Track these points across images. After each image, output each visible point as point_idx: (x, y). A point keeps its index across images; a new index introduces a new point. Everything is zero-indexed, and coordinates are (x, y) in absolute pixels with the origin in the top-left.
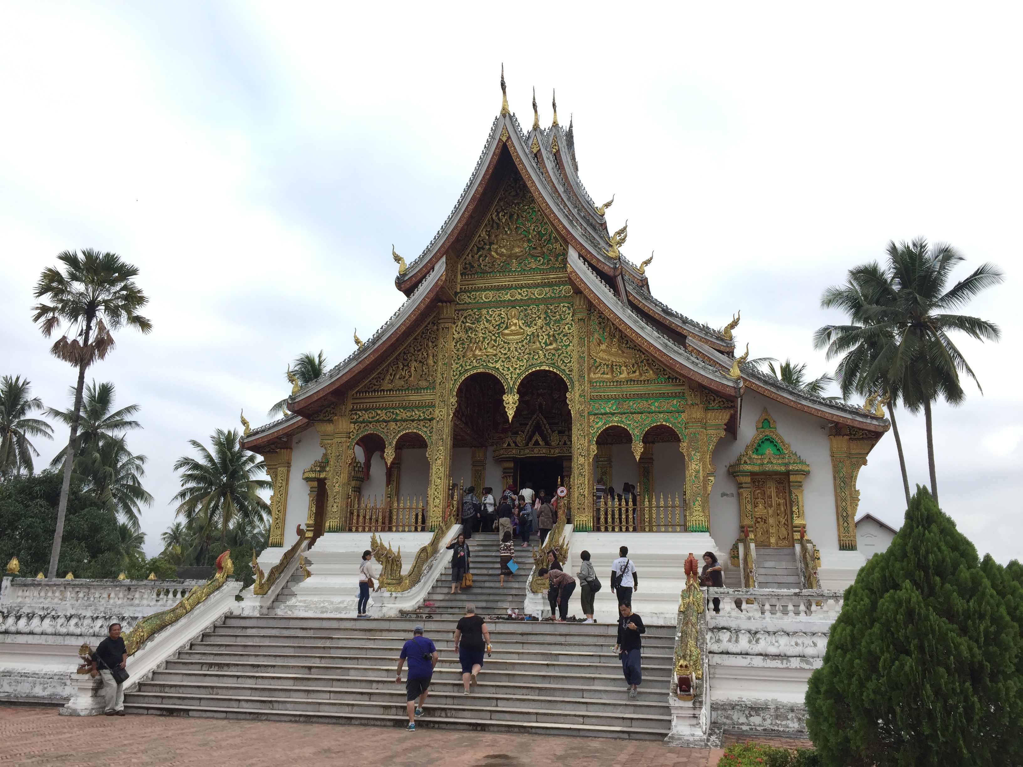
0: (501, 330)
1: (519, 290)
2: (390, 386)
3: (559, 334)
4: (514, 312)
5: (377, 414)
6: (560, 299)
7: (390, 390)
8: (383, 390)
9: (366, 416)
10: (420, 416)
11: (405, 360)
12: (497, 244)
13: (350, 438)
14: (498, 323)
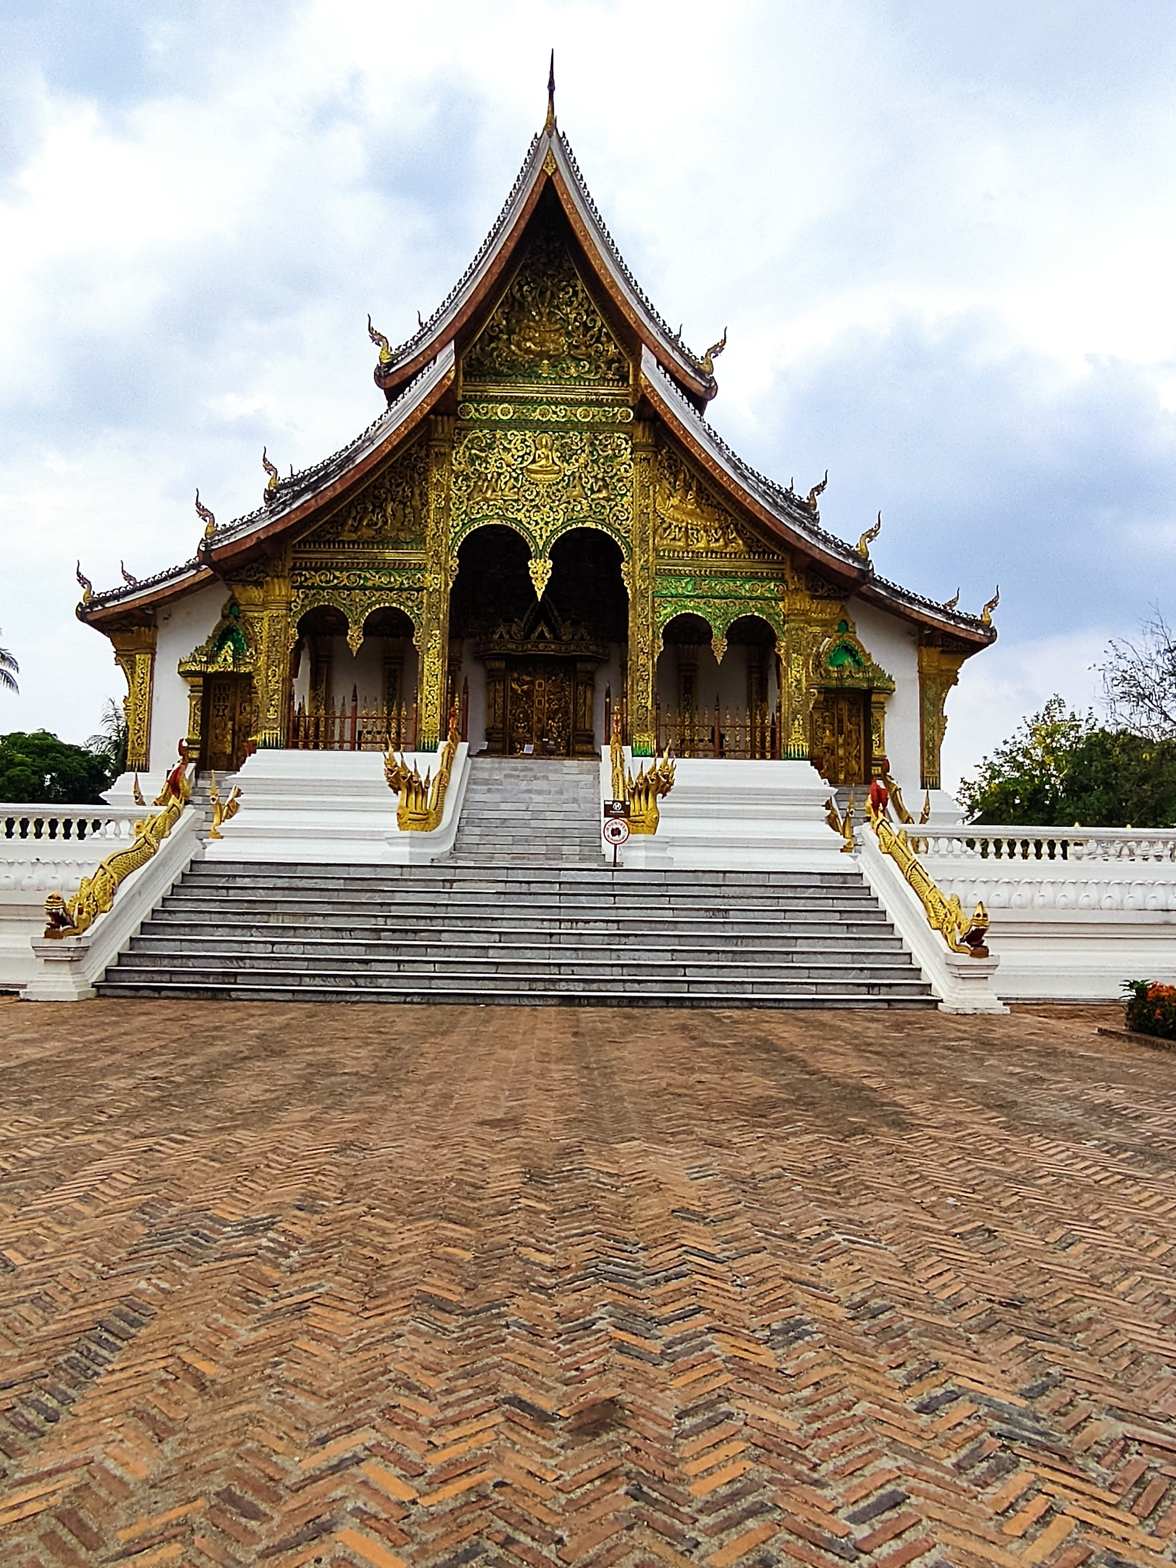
0: (525, 464)
1: (553, 407)
2: (354, 537)
3: (611, 478)
4: (545, 439)
5: (335, 577)
6: (613, 426)
7: (354, 542)
8: (343, 542)
9: (317, 579)
10: (402, 583)
11: (375, 497)
12: (519, 334)
13: (291, 610)
14: (521, 453)
